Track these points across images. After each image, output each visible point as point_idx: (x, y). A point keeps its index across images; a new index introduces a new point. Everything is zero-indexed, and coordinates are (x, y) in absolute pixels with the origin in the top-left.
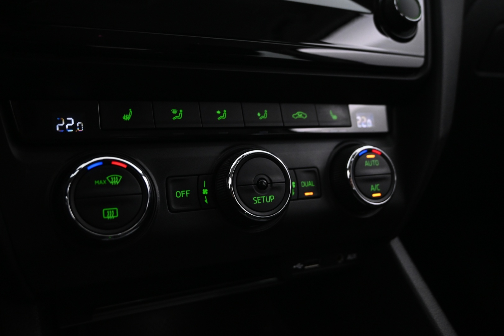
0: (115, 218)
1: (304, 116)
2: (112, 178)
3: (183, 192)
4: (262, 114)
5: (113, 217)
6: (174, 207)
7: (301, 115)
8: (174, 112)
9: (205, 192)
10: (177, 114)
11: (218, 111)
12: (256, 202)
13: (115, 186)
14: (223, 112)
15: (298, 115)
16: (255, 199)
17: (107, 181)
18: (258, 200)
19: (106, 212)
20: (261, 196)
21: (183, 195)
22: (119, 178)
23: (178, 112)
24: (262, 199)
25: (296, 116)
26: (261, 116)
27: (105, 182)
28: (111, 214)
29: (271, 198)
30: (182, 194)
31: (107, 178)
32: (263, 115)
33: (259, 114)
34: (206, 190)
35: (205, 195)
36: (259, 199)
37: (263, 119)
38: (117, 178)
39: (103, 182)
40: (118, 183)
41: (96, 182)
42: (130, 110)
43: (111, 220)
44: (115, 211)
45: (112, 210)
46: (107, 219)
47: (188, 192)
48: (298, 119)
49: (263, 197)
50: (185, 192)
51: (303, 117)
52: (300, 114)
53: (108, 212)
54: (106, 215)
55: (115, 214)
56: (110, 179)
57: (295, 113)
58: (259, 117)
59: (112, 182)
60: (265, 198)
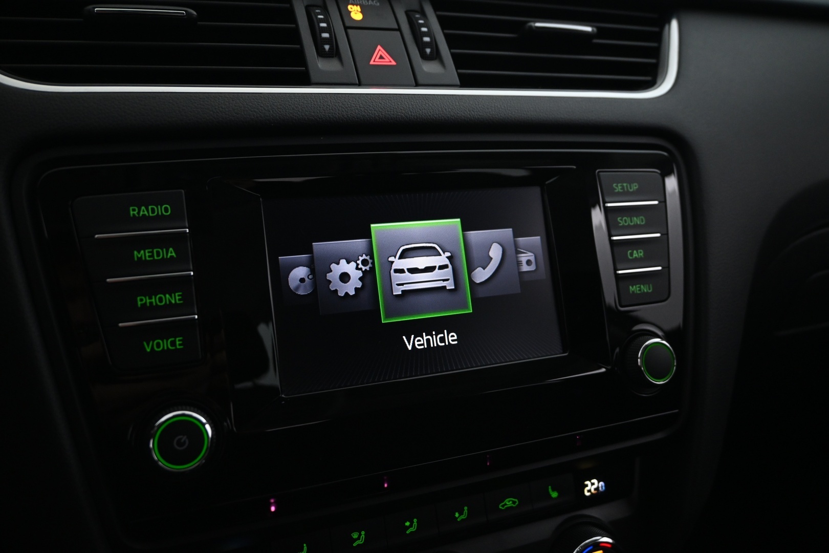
1: (514, 502)
4: (461, 514)
7: (511, 502)
8: (355, 536)
10: (358, 538)
11: (406, 522)
14: (413, 522)
15: (507, 503)
23: (360, 535)
25: (503, 506)
26: (459, 517)
32: (463, 514)
33: (457, 515)
37: (462, 520)
42: (305, 545)
48: (508, 508)
51: (513, 505)
52: (509, 502)
57: (503, 501)
58: (457, 518)
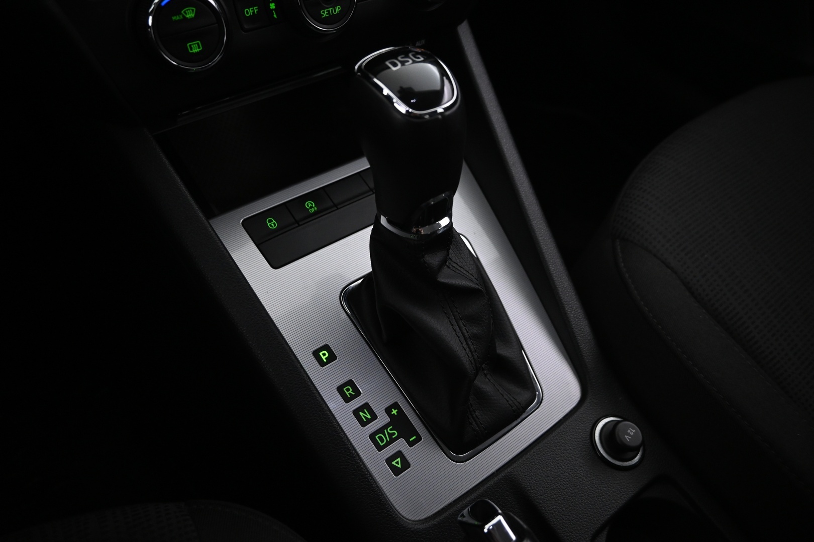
0: (200, 51)
2: (187, 12)
3: (252, 10)
5: (198, 50)
6: (246, 27)
9: (272, 6)
12: (323, 15)
13: (191, 19)
16: (322, 12)
17: (183, 16)
18: (326, 13)
19: (190, 46)
20: (328, 8)
21: (252, 12)
22: (193, 10)
24: (329, 11)
27: (181, 17)
28: (195, 48)
29: (338, 9)
30: (250, 11)
31: (183, 12)
34: (273, 4)
35: (273, 9)
36: (326, 11)
38: (191, 11)
39: (180, 17)
40: (193, 15)
41: (174, 18)
43: (197, 53)
44: (198, 44)
45: (195, 44)
46: (193, 53)
47: (256, 9)
49: (330, 9)
50: (253, 10)
53: (192, 46)
54: (191, 49)
55: (199, 48)
56: (185, 12)
59: (188, 16)
60: (332, 10)
